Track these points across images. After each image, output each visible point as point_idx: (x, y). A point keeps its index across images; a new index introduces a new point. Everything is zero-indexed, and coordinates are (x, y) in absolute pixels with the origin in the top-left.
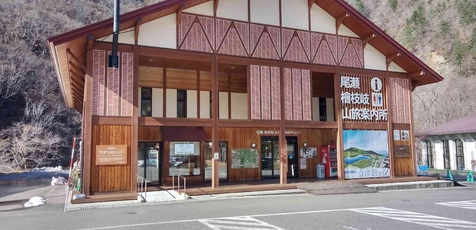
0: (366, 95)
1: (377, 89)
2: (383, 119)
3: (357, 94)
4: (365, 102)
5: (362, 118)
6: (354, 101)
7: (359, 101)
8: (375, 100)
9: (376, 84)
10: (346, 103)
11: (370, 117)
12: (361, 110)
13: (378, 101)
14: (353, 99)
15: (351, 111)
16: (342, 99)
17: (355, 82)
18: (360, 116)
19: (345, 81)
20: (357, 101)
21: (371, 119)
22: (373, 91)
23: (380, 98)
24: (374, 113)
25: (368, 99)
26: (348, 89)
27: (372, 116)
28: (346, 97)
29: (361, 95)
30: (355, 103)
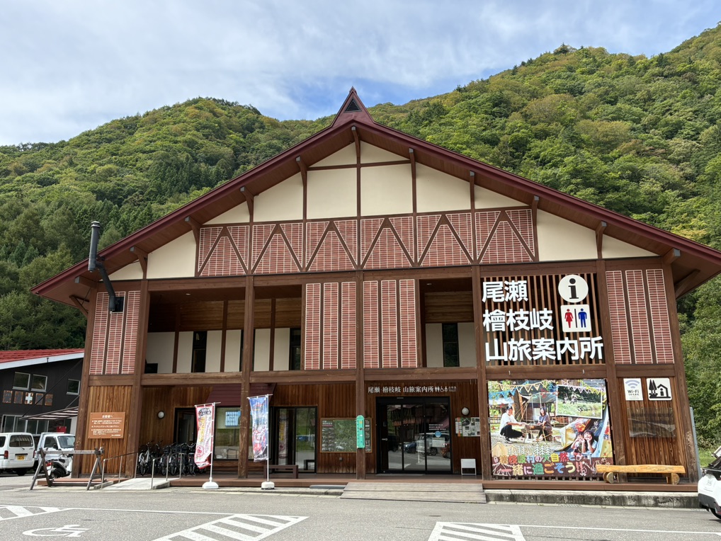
0: (545, 311)
1: (574, 296)
2: (592, 356)
3: (522, 312)
4: (541, 324)
5: (535, 358)
6: (516, 325)
7: (528, 324)
8: (569, 320)
9: (573, 289)
10: (494, 330)
11: (556, 355)
12: (534, 341)
13: (579, 321)
14: (511, 321)
15: (509, 346)
16: (486, 322)
17: (518, 290)
18: (531, 353)
19: (492, 291)
20: (523, 326)
21: (559, 358)
22: (566, 303)
23: (582, 315)
24: (567, 346)
25: (550, 318)
26: (502, 304)
27: (560, 352)
28: (494, 320)
29: (534, 313)
30: (517, 329)
